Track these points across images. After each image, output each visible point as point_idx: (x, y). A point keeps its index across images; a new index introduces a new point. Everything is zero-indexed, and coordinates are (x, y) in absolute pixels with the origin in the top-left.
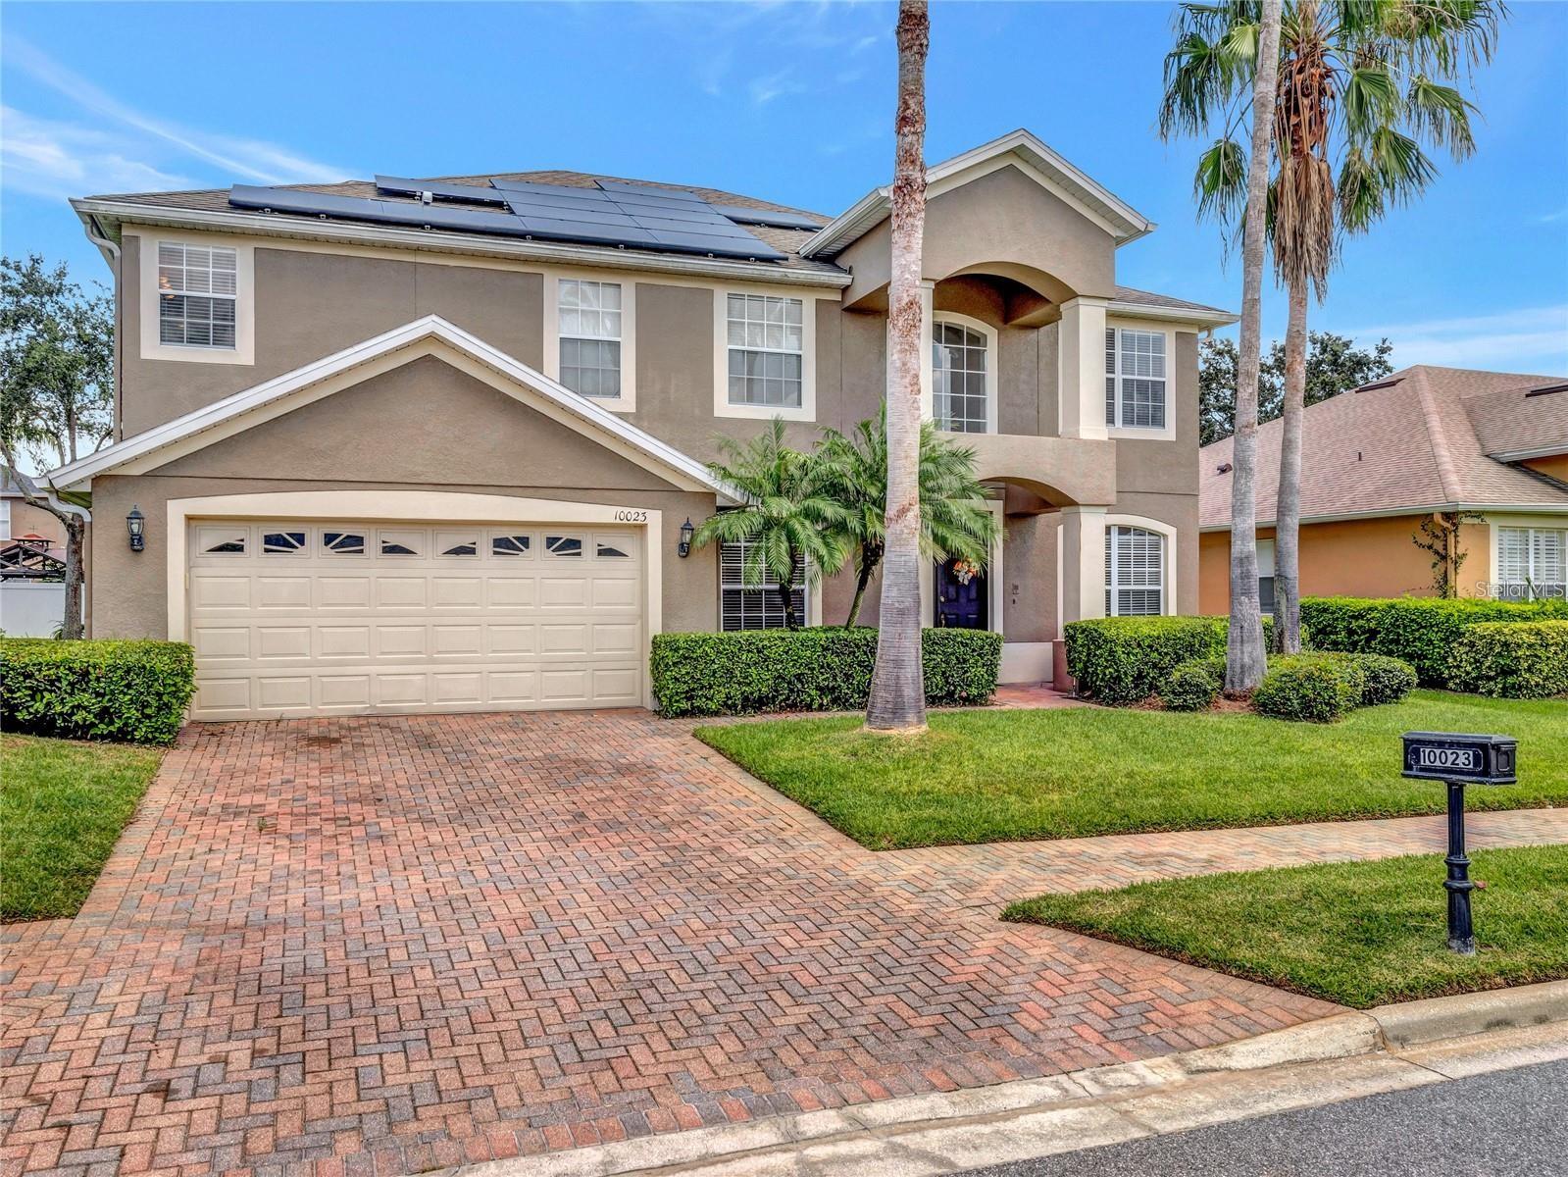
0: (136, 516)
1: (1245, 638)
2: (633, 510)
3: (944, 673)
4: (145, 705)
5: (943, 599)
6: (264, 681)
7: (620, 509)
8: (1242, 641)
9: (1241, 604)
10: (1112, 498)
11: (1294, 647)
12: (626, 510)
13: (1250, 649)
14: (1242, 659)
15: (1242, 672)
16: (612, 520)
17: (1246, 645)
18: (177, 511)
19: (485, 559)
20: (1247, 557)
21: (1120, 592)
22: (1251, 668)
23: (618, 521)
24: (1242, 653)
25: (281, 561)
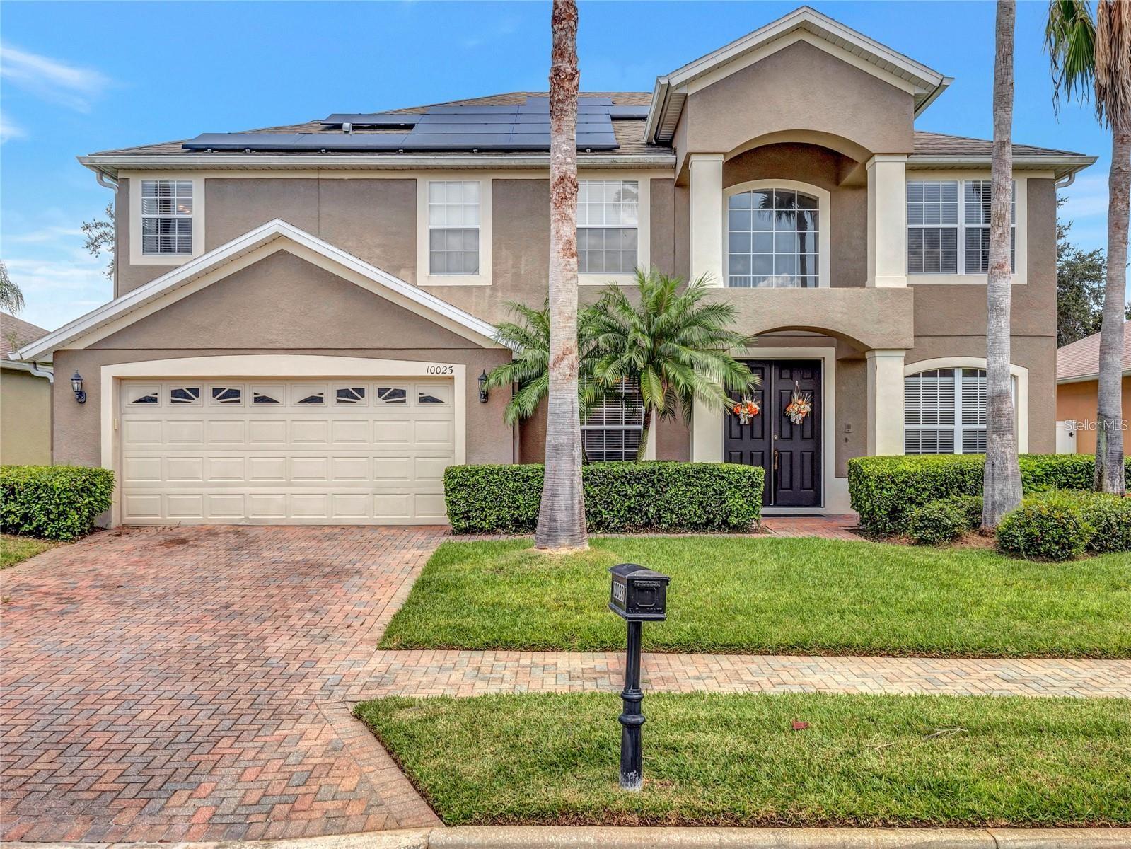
0: (78, 378)
1: (996, 476)
2: (442, 365)
3: (701, 503)
4: (49, 512)
5: (776, 438)
6: (171, 497)
7: (432, 364)
8: (993, 479)
9: (992, 442)
10: (910, 342)
11: (1113, 486)
12: (436, 365)
13: (1000, 487)
14: (993, 496)
15: (993, 509)
16: (424, 374)
17: (996, 482)
18: (108, 373)
19: (331, 406)
20: (999, 396)
21: (964, 431)
22: (1002, 505)
23: (429, 374)
24: (993, 490)
25: (184, 408)
